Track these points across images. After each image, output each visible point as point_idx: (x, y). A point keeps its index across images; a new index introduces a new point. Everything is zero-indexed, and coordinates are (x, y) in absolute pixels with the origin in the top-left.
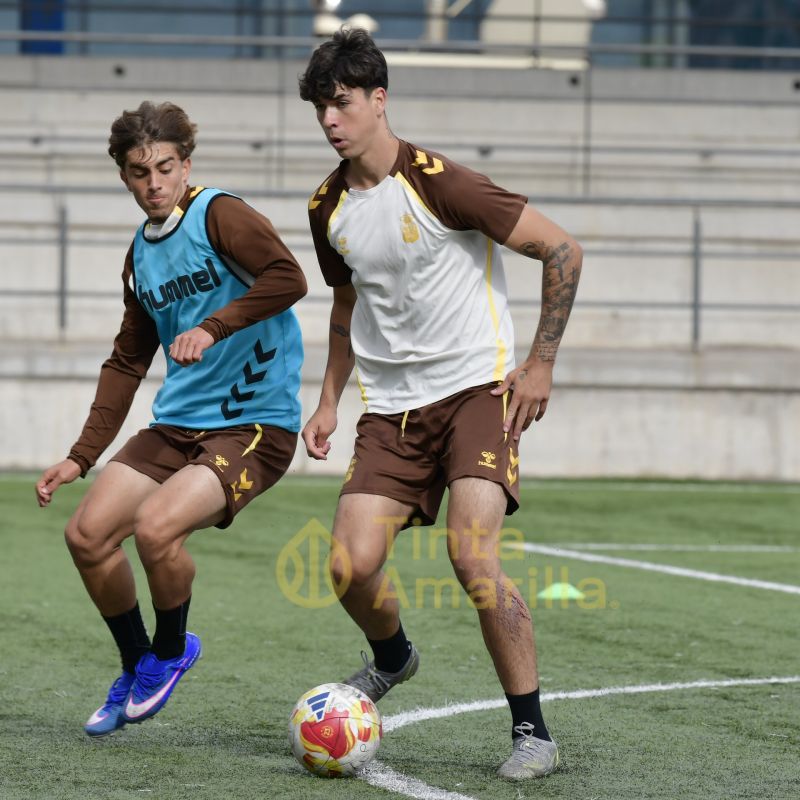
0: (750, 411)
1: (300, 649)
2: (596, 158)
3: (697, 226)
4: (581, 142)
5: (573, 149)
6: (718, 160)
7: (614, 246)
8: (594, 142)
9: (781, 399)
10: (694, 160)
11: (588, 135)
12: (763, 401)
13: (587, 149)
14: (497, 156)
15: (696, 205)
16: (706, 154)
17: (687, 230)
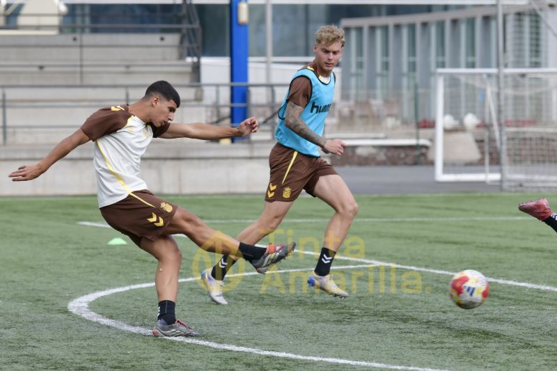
0: (150, 167)
1: (32, 268)
2: (85, 69)
3: (127, 95)
4: (78, 63)
5: (75, 66)
6: (132, 69)
7: (93, 104)
8: (85, 63)
9: (162, 162)
10: (123, 69)
11: (81, 60)
12: (155, 163)
13: (81, 66)
14: (46, 69)
15: (127, 87)
16: (128, 67)
17: (123, 97)
